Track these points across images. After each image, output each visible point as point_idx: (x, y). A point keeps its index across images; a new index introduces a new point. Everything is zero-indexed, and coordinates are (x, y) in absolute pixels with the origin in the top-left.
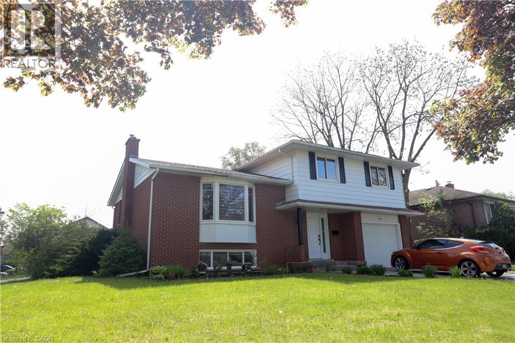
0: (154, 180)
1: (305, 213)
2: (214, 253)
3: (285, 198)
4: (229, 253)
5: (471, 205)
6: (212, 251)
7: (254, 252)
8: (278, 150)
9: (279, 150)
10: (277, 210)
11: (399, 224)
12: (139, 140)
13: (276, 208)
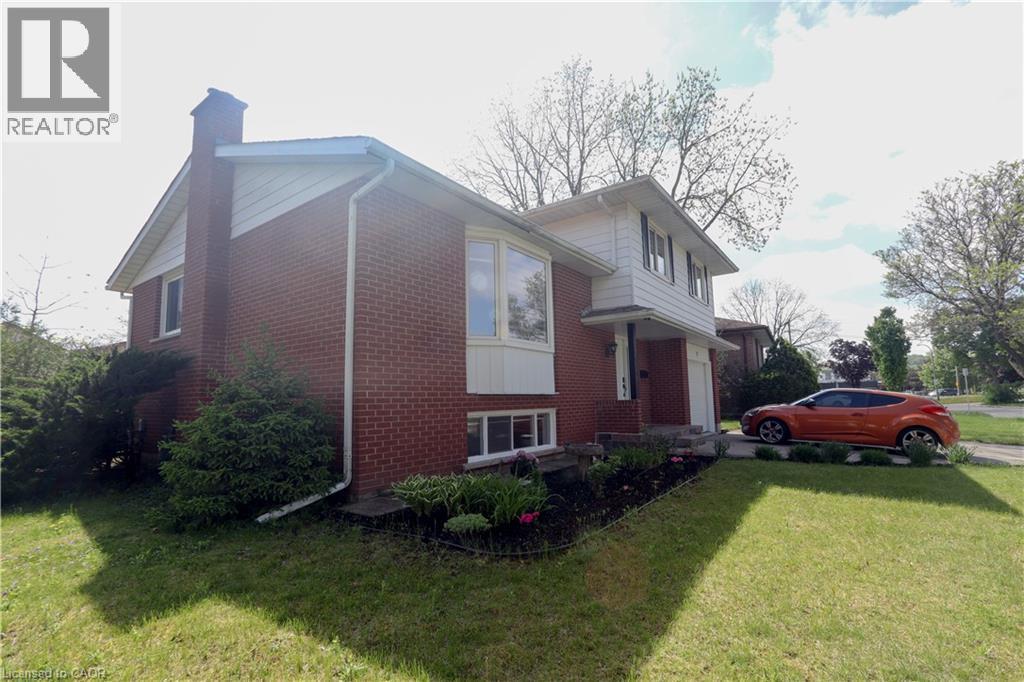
0: (358, 202)
1: (614, 334)
2: (489, 419)
3: (591, 301)
4: (515, 418)
5: (744, 339)
6: (485, 415)
7: (552, 413)
8: (596, 196)
9: (600, 198)
10: (582, 324)
11: (710, 363)
12: (245, 106)
13: (582, 320)
